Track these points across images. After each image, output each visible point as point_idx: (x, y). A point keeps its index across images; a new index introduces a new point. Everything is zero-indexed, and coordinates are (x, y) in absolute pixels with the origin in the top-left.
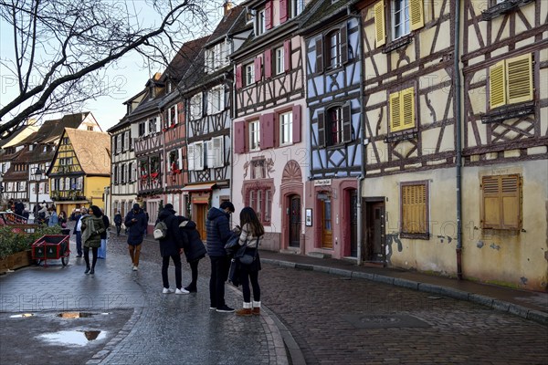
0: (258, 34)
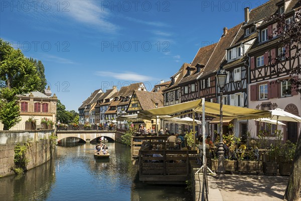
0: (261, 41)
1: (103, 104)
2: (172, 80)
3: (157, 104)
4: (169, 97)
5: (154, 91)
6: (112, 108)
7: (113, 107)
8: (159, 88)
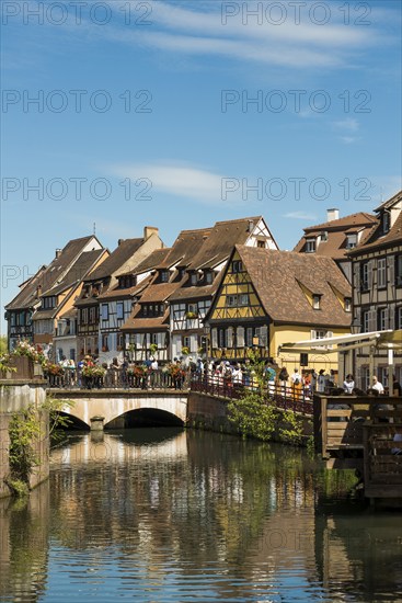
1: (109, 293)
2: (381, 218)
3: (317, 297)
4: (372, 276)
5: (304, 250)
6: (151, 309)
7: (153, 304)
8: (323, 236)
